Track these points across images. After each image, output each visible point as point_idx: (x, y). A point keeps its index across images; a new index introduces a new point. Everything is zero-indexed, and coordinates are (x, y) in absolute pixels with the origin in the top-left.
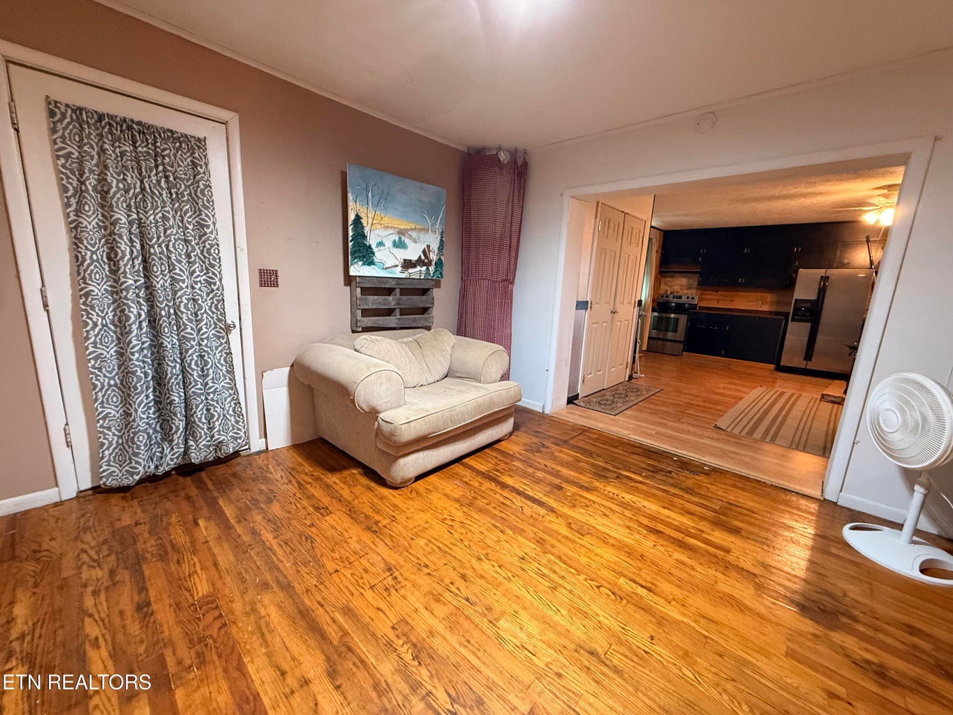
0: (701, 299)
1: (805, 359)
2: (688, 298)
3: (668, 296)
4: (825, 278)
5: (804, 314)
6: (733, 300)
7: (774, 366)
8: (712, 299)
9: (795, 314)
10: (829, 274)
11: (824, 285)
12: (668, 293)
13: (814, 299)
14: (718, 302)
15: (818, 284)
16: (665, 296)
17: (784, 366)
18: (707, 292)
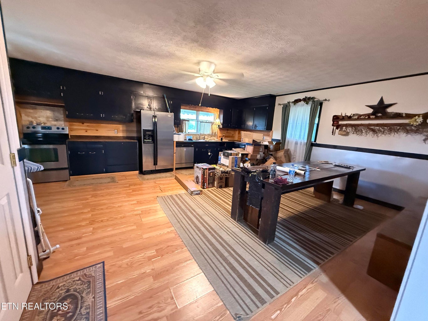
0: (71, 130)
1: (154, 165)
2: (58, 128)
3: (35, 127)
4: (155, 117)
5: (149, 138)
6: (98, 129)
7: (138, 171)
8: (81, 129)
9: (145, 139)
10: (156, 114)
11: (155, 121)
12: (34, 124)
13: (152, 129)
14: (86, 131)
15: (152, 120)
16: (31, 126)
17: (145, 171)
18: (75, 123)
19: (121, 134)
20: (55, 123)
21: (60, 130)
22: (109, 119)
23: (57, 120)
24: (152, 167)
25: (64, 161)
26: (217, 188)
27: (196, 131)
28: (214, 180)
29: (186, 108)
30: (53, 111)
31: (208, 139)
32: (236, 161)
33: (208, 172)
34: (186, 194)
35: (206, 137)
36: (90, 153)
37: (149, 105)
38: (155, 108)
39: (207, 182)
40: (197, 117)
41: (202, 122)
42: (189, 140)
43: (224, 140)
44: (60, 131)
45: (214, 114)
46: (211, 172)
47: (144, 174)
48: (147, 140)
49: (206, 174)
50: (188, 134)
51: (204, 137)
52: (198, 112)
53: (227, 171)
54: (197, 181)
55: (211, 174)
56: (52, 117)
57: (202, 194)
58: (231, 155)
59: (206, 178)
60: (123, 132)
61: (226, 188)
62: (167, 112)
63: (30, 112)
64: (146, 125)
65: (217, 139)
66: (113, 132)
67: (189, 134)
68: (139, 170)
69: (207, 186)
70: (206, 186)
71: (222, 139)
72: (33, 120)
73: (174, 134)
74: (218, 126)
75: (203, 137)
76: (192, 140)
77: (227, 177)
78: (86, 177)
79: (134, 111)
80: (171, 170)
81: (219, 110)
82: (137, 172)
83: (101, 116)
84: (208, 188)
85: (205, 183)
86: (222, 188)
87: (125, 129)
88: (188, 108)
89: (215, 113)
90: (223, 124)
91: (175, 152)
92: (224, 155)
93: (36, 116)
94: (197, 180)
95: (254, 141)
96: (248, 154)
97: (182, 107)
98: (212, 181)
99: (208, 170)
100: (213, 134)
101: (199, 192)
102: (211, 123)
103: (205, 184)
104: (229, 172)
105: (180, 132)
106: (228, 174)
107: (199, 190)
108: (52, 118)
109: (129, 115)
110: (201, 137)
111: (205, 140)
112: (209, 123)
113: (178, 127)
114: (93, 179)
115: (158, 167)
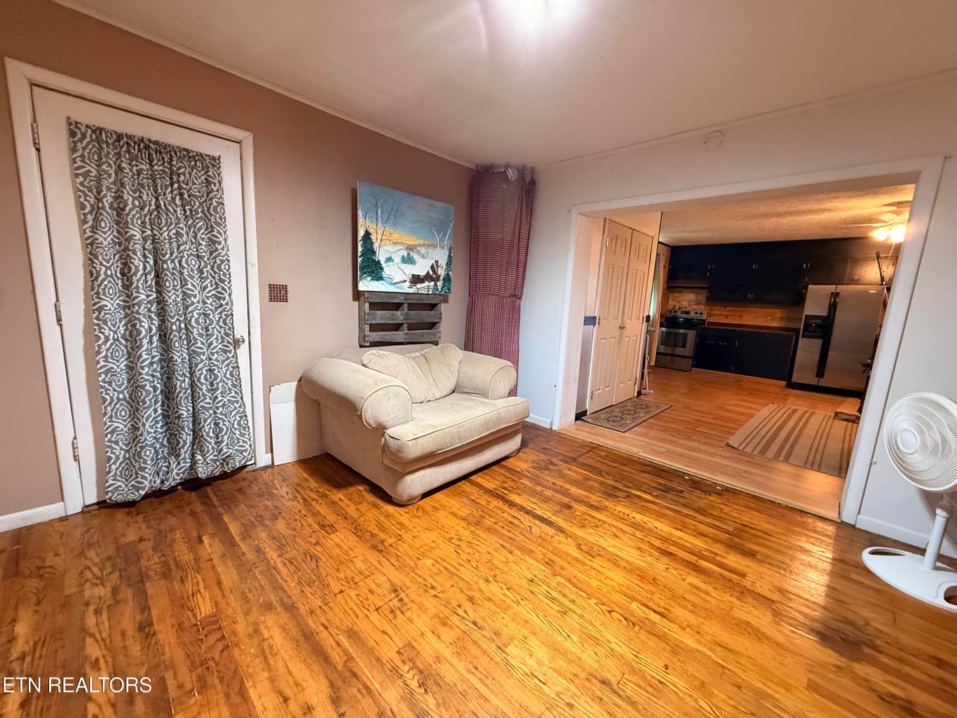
0: (710, 315)
1: (817, 376)
2: (696, 313)
3: (676, 311)
4: (835, 295)
5: (816, 330)
6: (742, 315)
7: (785, 383)
8: (721, 315)
9: (805, 331)
10: (838, 290)
11: (833, 301)
12: (676, 309)
13: (825, 315)
14: (726, 318)
15: (828, 301)
17: (796, 383)
18: (716, 307)
19: (775, 324)
20: (695, 307)
21: (698, 315)
22: (761, 300)
23: (698, 304)
24: (811, 379)
25: (689, 349)
30: (697, 294)
36: (720, 343)
44: (698, 317)
47: (794, 388)
48: (812, 332)
56: (695, 300)
60: (780, 321)
63: (676, 296)
66: (765, 319)
68: (786, 380)
72: (677, 304)
83: (749, 297)
87: (784, 315)
93: (680, 299)
108: (694, 302)
115: (824, 382)
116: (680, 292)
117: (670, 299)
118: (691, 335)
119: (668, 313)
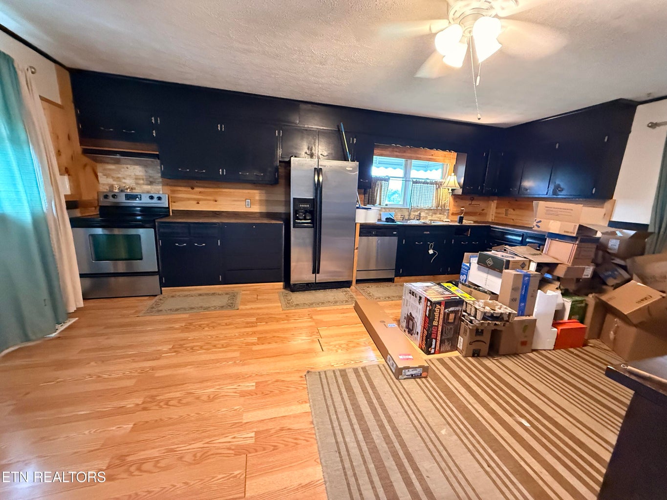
0: (172, 200)
1: (313, 273)
2: (152, 198)
3: (115, 195)
4: (318, 171)
5: (305, 217)
6: (217, 199)
7: (282, 283)
8: (189, 199)
9: (296, 218)
10: (321, 166)
11: (318, 180)
12: (115, 191)
13: (312, 198)
14: (198, 203)
15: (313, 179)
16: (110, 194)
17: (295, 285)
18: (180, 188)
19: (256, 209)
20: (147, 188)
21: (155, 200)
22: (234, 179)
23: (151, 183)
24: (309, 277)
25: (149, 260)
26: (465, 357)
27: (401, 203)
28: (457, 333)
29: (384, 152)
30: (145, 166)
31: (426, 217)
32: (526, 286)
33: (442, 312)
34: (383, 368)
35: (423, 214)
36: (196, 244)
37: (308, 149)
38: (321, 155)
39: (439, 338)
40: (405, 173)
41: (416, 182)
42: (388, 220)
43: (465, 222)
44: (155, 203)
45: (443, 165)
46: (452, 312)
47: (293, 291)
48: (301, 220)
49: (436, 317)
50: (384, 208)
51: (420, 214)
52: (409, 161)
53: (502, 314)
54: (408, 327)
55: (452, 316)
56: (144, 177)
57: (426, 377)
58: (507, 268)
59: (437, 326)
60: (261, 205)
61: (493, 357)
62: (345, 160)
63: (110, 170)
64: (300, 189)
65: (447, 218)
66: (243, 203)
67: (386, 208)
68: (284, 281)
69: (437, 348)
70: (435, 348)
71: (461, 220)
72: (115, 183)
73: (358, 208)
74: (450, 191)
75: (417, 213)
76: (393, 221)
77: (498, 328)
78: (190, 290)
79: (280, 162)
80: (347, 284)
81: (456, 154)
82: (281, 285)
83: (221, 173)
84: (440, 352)
85: (434, 341)
86: (478, 356)
87: (264, 198)
88: (388, 153)
89: (447, 161)
90: (464, 187)
91: (356, 247)
92: (482, 262)
93: (119, 176)
94: (408, 323)
95: (581, 228)
96: (557, 264)
97: (375, 151)
98: (450, 336)
99: (443, 307)
100: (440, 208)
101: (419, 371)
102: (436, 183)
103: (434, 343)
104: (506, 318)
105: (368, 204)
106: (502, 323)
107: (420, 367)
108: (143, 180)
109: (270, 169)
110: (412, 213)
111: (422, 221)
112: (432, 183)
113: (365, 193)
114: (200, 295)
115: (321, 277)
116: (117, 162)
117: (100, 174)
118: (146, 236)
119: (102, 199)
